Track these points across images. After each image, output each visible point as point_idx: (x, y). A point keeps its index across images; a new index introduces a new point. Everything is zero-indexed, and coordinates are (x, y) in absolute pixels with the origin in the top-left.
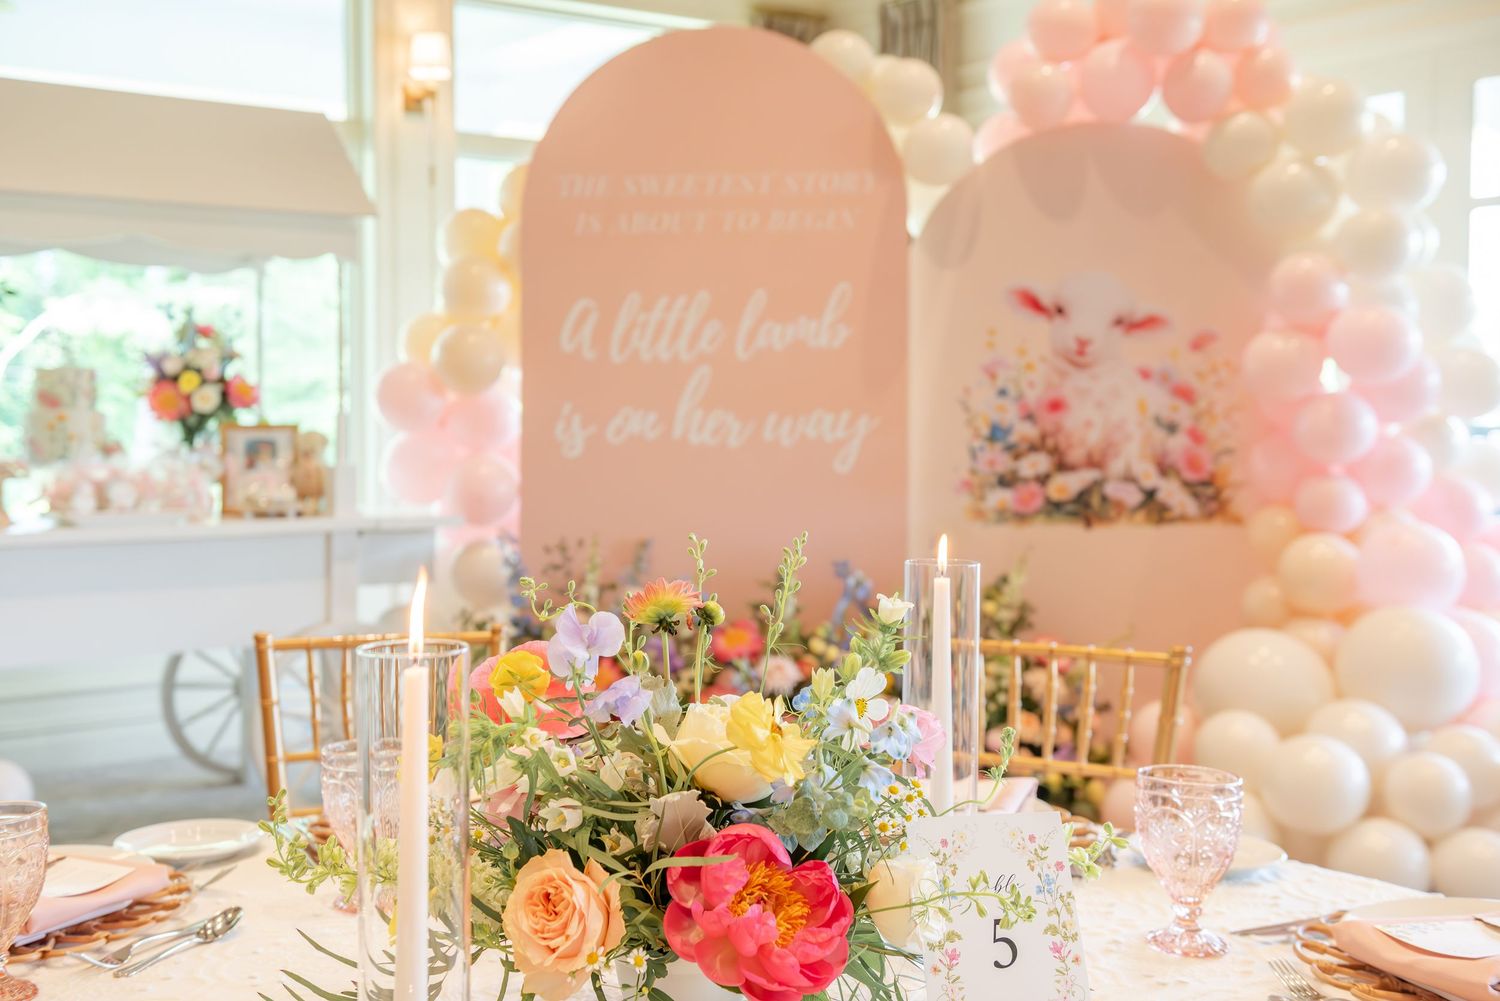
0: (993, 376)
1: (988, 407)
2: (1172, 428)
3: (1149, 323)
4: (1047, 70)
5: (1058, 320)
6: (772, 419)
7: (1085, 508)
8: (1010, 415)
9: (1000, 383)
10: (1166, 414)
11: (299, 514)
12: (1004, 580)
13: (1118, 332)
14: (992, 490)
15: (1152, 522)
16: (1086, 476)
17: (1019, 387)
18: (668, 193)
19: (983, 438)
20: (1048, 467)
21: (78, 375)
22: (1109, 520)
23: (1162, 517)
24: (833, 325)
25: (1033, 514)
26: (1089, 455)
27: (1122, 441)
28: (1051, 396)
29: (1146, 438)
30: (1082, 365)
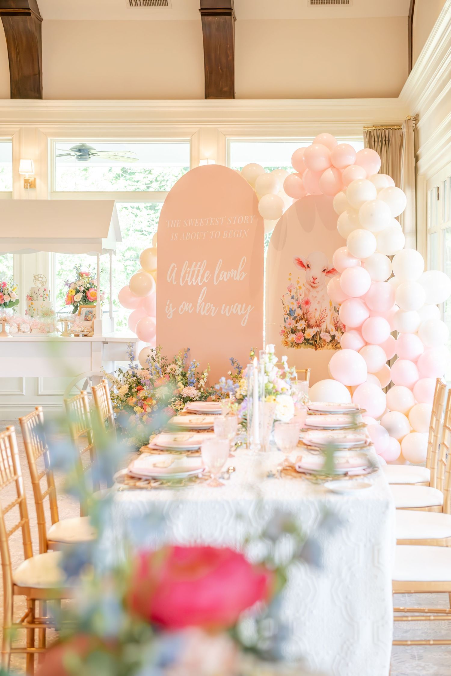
0: (290, 291)
1: (289, 303)
3: (333, 271)
5: (308, 270)
7: (315, 342)
8: (295, 306)
9: (292, 294)
10: (337, 306)
13: (324, 274)
14: (290, 334)
15: (333, 348)
16: (316, 329)
17: (297, 295)
18: (196, 225)
19: (288, 314)
20: (305, 326)
21: (39, 290)
22: (322, 347)
23: (337, 346)
24: (241, 272)
25: (301, 344)
26: (316, 322)
27: (325, 316)
28: (306, 299)
29: (332, 315)
30: (314, 287)
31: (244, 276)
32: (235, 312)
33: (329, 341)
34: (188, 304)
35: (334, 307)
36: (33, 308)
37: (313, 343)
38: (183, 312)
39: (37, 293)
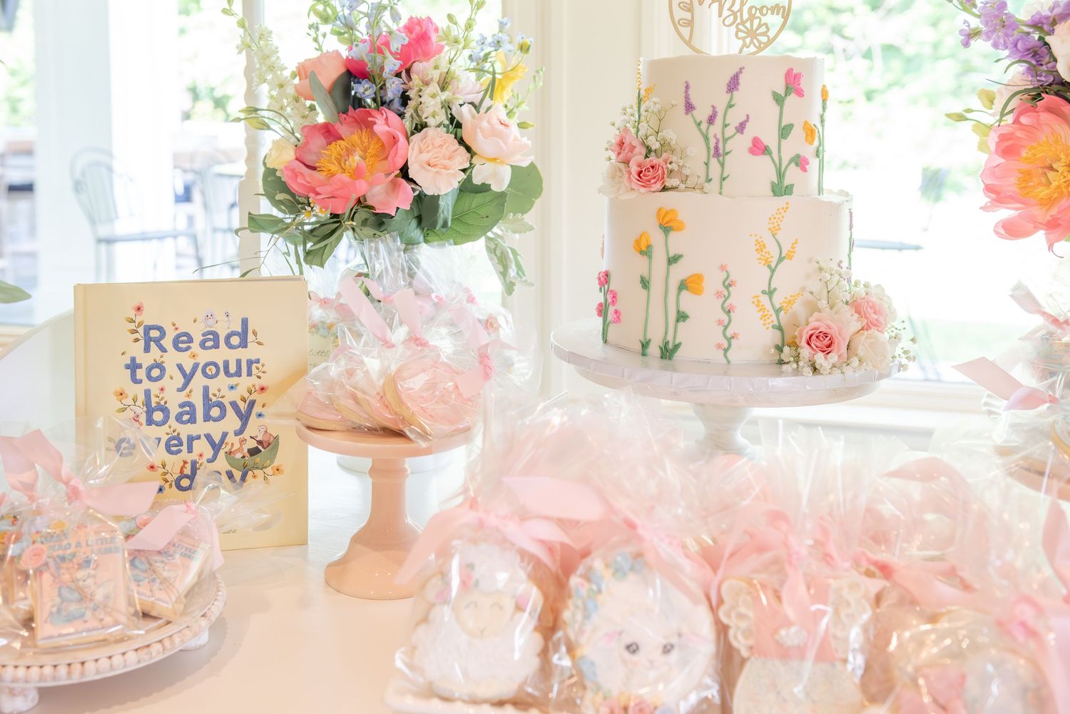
21: (733, 84)
36: (679, 272)
39: (711, 120)
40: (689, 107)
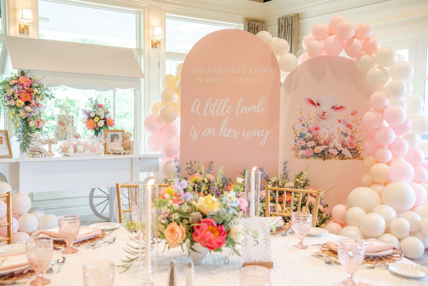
0: (301, 121)
1: (299, 129)
2: (346, 135)
3: (341, 107)
4: (316, 42)
5: (318, 107)
6: (245, 131)
7: (324, 155)
8: (305, 131)
9: (303, 123)
10: (344, 132)
11: (124, 154)
12: (302, 173)
13: (333, 110)
14: (300, 150)
15: (340, 159)
16: (324, 147)
17: (308, 124)
18: (219, 72)
19: (298, 136)
20: (315, 145)
21: (69, 117)
22: (330, 158)
23: (343, 158)
24: (260, 107)
25: (311, 157)
26: (325, 142)
27: (333, 138)
28: (316, 126)
29: (339, 137)
30: (324, 118)
31: (263, 109)
32: (254, 135)
33: (336, 154)
34: (211, 129)
35: (342, 132)
36: (66, 132)
37: (321, 156)
38: (206, 135)
39: (67, 120)
40: (65, 119)
